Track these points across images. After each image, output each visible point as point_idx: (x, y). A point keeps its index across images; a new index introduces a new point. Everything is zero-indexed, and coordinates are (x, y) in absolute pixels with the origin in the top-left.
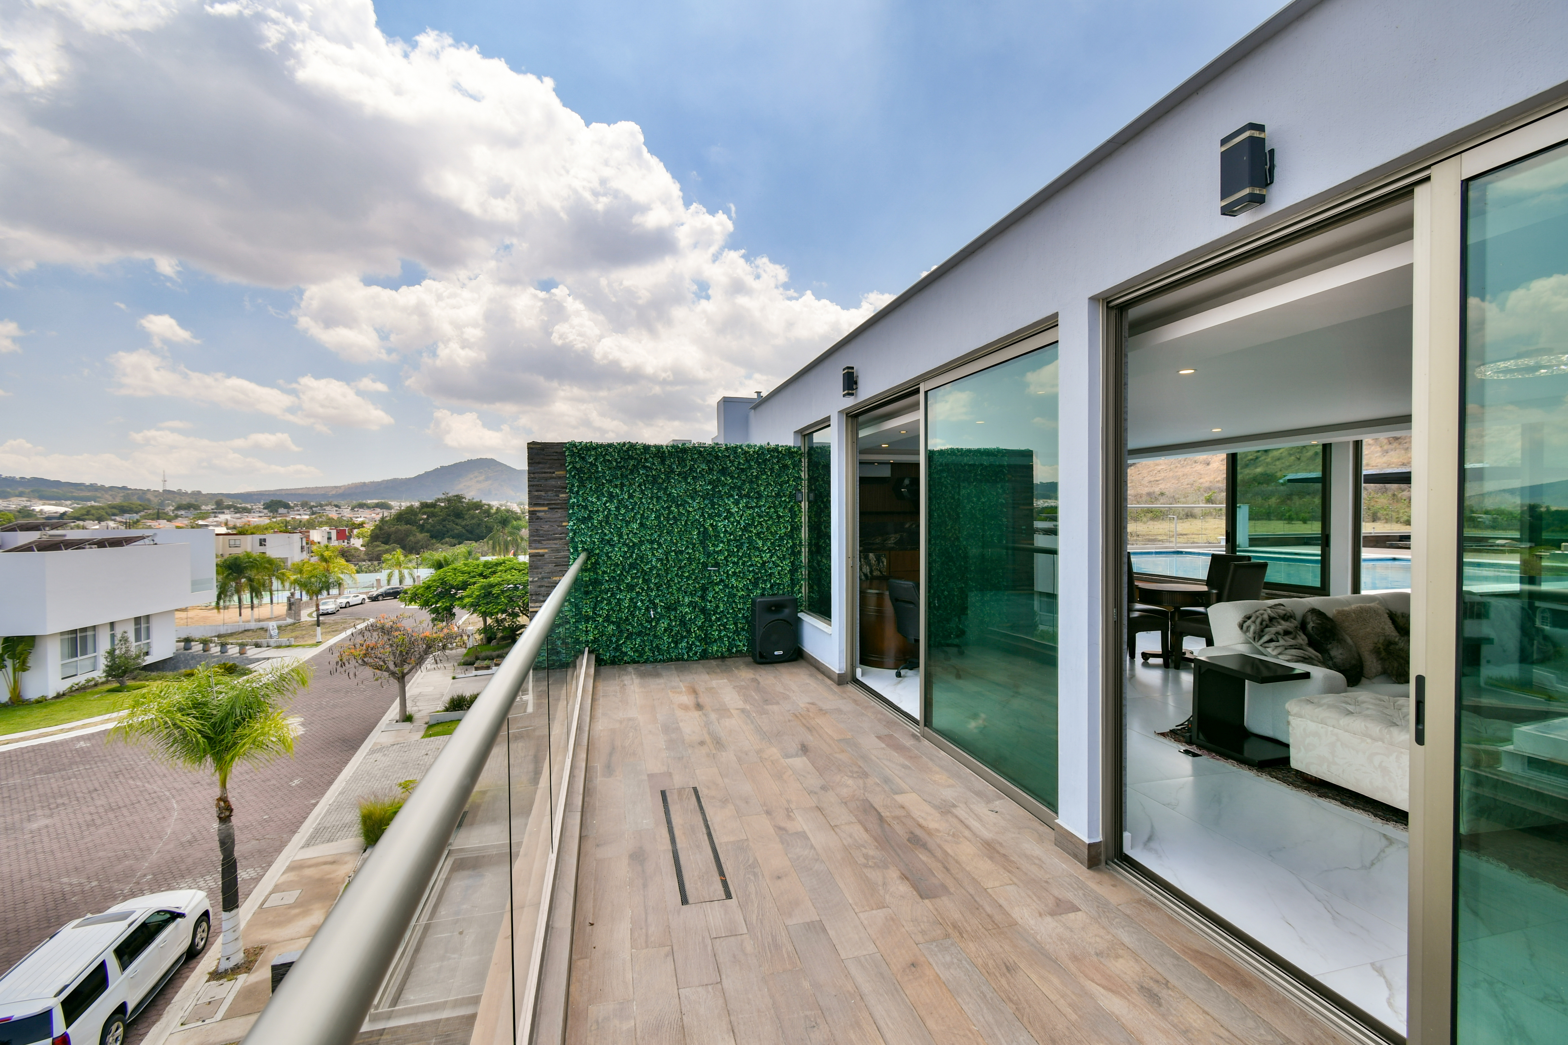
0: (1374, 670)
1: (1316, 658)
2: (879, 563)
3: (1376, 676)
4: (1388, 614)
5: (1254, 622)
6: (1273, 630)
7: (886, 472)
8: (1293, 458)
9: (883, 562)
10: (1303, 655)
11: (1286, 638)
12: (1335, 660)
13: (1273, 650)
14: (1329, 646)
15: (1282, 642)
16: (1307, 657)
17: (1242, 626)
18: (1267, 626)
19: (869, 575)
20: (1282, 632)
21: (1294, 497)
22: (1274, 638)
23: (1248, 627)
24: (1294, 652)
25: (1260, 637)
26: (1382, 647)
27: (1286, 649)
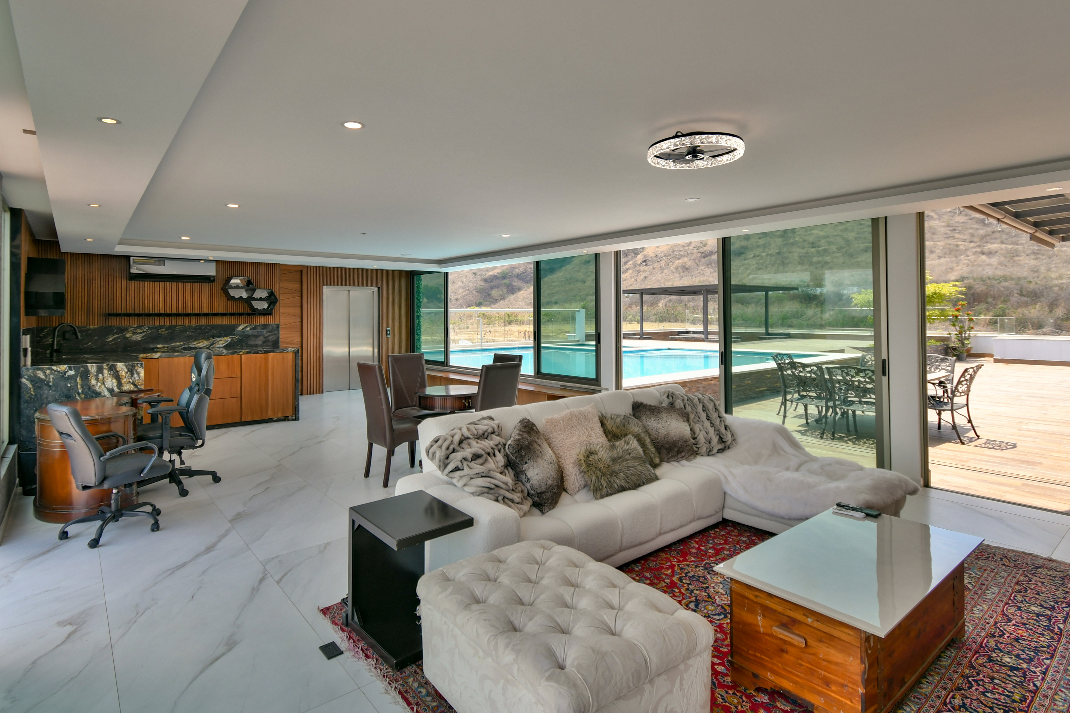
0: (577, 485)
1: (504, 486)
2: (132, 374)
3: (579, 490)
4: (599, 417)
5: (440, 447)
6: (458, 456)
7: (211, 271)
8: (633, 279)
9: (138, 374)
10: (488, 485)
11: (472, 464)
12: (531, 482)
13: (458, 481)
14: (525, 467)
15: (466, 471)
16: (493, 486)
17: (428, 452)
18: (454, 451)
19: (116, 389)
20: (469, 458)
21: (633, 305)
22: (460, 466)
23: (434, 453)
24: (481, 482)
25: (446, 466)
26: (583, 458)
27: (471, 478)
